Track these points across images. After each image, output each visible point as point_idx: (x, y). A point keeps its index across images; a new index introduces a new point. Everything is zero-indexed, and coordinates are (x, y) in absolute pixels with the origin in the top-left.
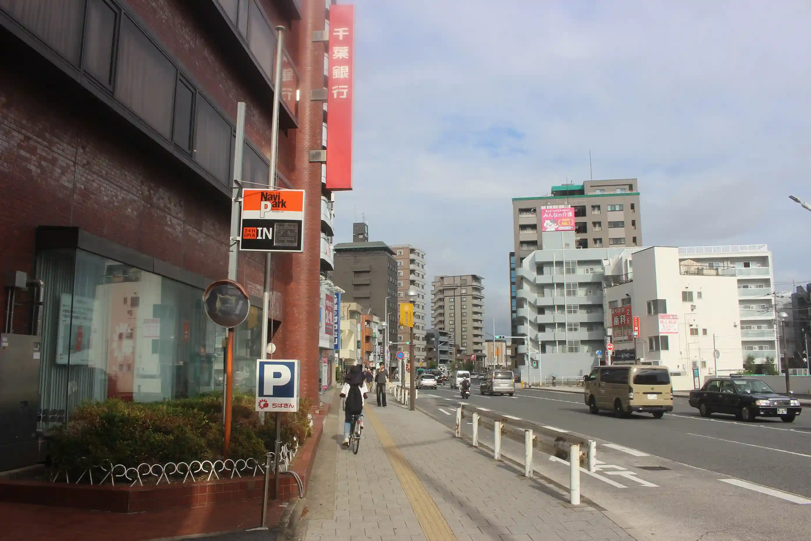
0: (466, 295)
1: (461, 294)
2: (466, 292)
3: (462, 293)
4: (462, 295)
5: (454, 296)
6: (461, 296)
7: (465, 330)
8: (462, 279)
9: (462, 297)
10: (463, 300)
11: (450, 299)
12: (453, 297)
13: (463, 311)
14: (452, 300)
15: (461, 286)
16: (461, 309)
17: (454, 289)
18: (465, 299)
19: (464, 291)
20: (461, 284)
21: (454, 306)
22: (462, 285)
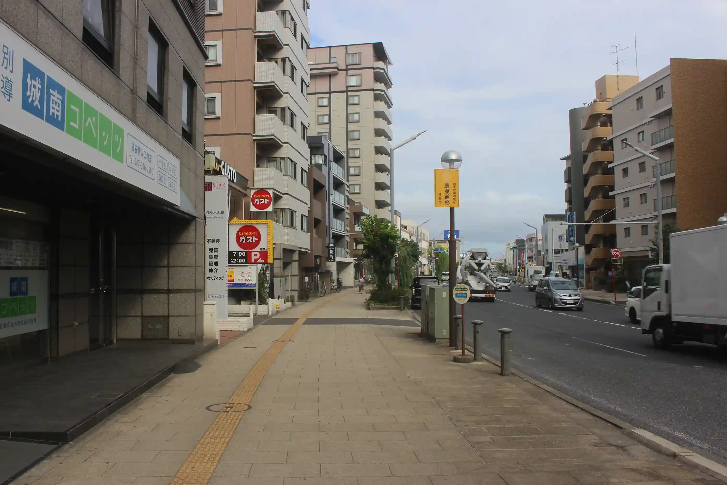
0: (358, 89)
1: (347, 87)
2: (358, 84)
3: (349, 84)
4: (349, 89)
5: (330, 93)
6: (347, 91)
7: (357, 172)
8: (349, 52)
9: (349, 94)
10: (351, 101)
11: (320, 100)
12: (328, 95)
13: (352, 127)
14: (325, 102)
15: (346, 70)
16: (348, 122)
17: (330, 76)
18: (356, 98)
19: (353, 81)
20: (347, 66)
21: (330, 116)
22: (349, 67)
